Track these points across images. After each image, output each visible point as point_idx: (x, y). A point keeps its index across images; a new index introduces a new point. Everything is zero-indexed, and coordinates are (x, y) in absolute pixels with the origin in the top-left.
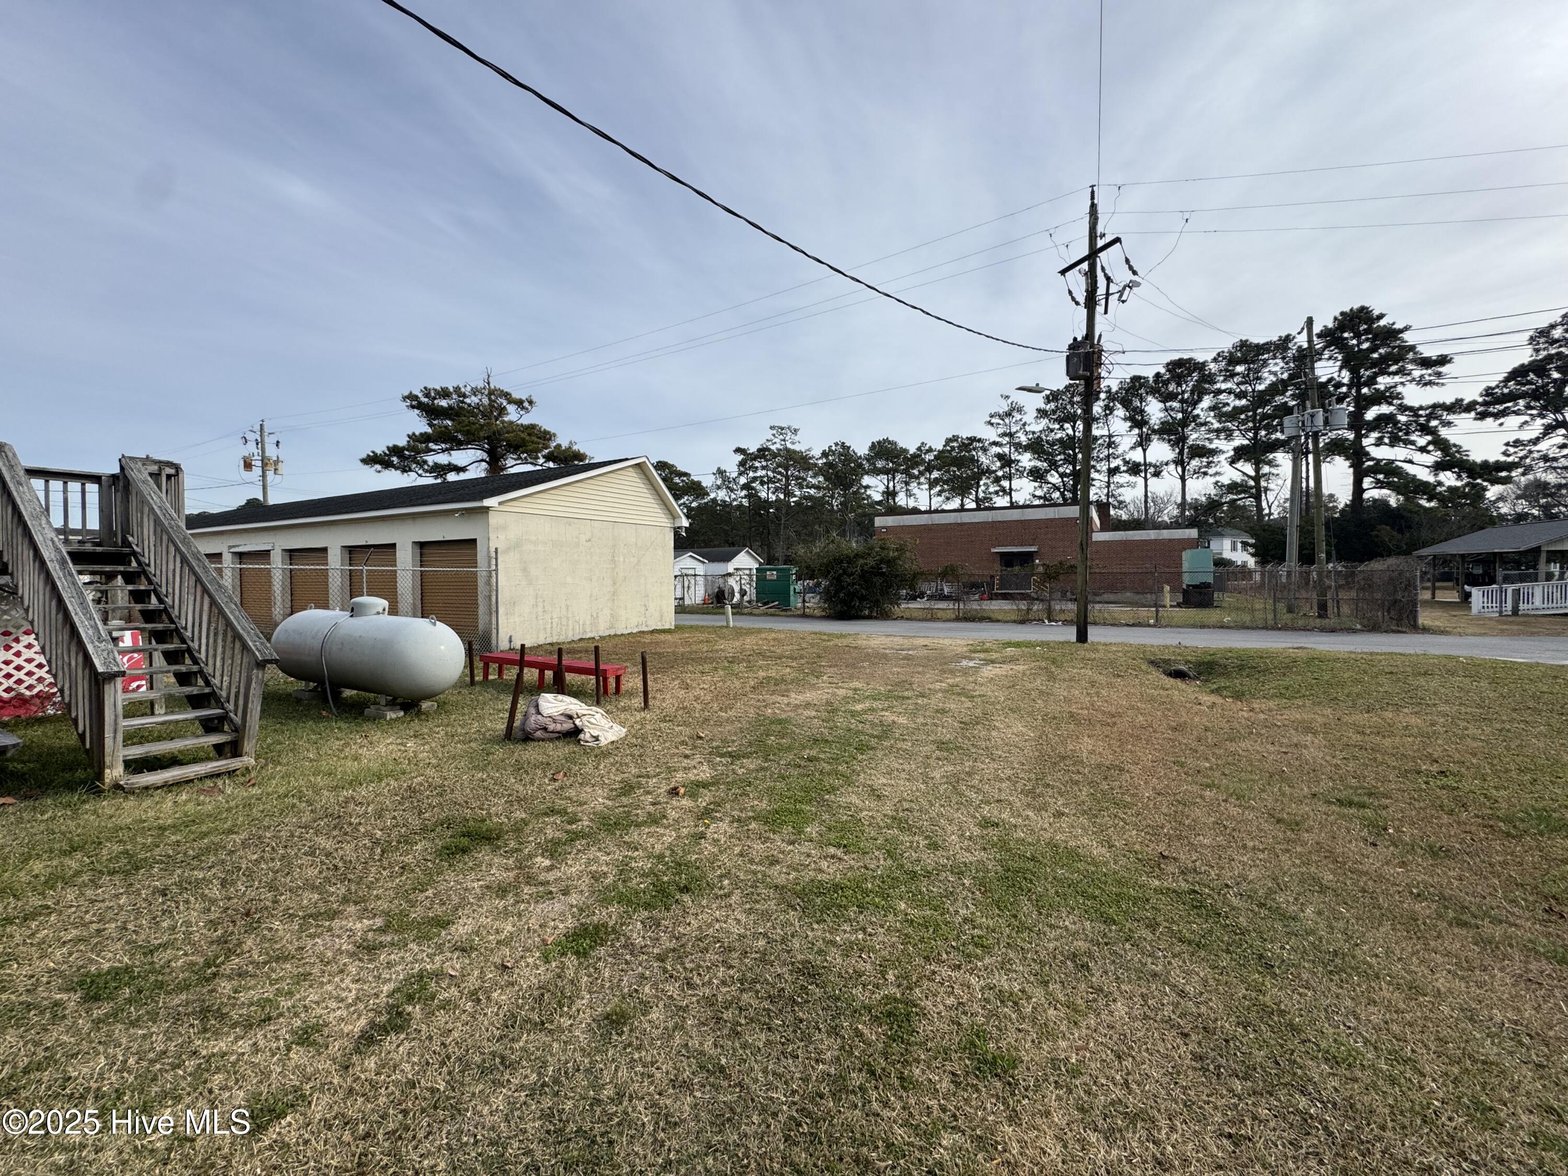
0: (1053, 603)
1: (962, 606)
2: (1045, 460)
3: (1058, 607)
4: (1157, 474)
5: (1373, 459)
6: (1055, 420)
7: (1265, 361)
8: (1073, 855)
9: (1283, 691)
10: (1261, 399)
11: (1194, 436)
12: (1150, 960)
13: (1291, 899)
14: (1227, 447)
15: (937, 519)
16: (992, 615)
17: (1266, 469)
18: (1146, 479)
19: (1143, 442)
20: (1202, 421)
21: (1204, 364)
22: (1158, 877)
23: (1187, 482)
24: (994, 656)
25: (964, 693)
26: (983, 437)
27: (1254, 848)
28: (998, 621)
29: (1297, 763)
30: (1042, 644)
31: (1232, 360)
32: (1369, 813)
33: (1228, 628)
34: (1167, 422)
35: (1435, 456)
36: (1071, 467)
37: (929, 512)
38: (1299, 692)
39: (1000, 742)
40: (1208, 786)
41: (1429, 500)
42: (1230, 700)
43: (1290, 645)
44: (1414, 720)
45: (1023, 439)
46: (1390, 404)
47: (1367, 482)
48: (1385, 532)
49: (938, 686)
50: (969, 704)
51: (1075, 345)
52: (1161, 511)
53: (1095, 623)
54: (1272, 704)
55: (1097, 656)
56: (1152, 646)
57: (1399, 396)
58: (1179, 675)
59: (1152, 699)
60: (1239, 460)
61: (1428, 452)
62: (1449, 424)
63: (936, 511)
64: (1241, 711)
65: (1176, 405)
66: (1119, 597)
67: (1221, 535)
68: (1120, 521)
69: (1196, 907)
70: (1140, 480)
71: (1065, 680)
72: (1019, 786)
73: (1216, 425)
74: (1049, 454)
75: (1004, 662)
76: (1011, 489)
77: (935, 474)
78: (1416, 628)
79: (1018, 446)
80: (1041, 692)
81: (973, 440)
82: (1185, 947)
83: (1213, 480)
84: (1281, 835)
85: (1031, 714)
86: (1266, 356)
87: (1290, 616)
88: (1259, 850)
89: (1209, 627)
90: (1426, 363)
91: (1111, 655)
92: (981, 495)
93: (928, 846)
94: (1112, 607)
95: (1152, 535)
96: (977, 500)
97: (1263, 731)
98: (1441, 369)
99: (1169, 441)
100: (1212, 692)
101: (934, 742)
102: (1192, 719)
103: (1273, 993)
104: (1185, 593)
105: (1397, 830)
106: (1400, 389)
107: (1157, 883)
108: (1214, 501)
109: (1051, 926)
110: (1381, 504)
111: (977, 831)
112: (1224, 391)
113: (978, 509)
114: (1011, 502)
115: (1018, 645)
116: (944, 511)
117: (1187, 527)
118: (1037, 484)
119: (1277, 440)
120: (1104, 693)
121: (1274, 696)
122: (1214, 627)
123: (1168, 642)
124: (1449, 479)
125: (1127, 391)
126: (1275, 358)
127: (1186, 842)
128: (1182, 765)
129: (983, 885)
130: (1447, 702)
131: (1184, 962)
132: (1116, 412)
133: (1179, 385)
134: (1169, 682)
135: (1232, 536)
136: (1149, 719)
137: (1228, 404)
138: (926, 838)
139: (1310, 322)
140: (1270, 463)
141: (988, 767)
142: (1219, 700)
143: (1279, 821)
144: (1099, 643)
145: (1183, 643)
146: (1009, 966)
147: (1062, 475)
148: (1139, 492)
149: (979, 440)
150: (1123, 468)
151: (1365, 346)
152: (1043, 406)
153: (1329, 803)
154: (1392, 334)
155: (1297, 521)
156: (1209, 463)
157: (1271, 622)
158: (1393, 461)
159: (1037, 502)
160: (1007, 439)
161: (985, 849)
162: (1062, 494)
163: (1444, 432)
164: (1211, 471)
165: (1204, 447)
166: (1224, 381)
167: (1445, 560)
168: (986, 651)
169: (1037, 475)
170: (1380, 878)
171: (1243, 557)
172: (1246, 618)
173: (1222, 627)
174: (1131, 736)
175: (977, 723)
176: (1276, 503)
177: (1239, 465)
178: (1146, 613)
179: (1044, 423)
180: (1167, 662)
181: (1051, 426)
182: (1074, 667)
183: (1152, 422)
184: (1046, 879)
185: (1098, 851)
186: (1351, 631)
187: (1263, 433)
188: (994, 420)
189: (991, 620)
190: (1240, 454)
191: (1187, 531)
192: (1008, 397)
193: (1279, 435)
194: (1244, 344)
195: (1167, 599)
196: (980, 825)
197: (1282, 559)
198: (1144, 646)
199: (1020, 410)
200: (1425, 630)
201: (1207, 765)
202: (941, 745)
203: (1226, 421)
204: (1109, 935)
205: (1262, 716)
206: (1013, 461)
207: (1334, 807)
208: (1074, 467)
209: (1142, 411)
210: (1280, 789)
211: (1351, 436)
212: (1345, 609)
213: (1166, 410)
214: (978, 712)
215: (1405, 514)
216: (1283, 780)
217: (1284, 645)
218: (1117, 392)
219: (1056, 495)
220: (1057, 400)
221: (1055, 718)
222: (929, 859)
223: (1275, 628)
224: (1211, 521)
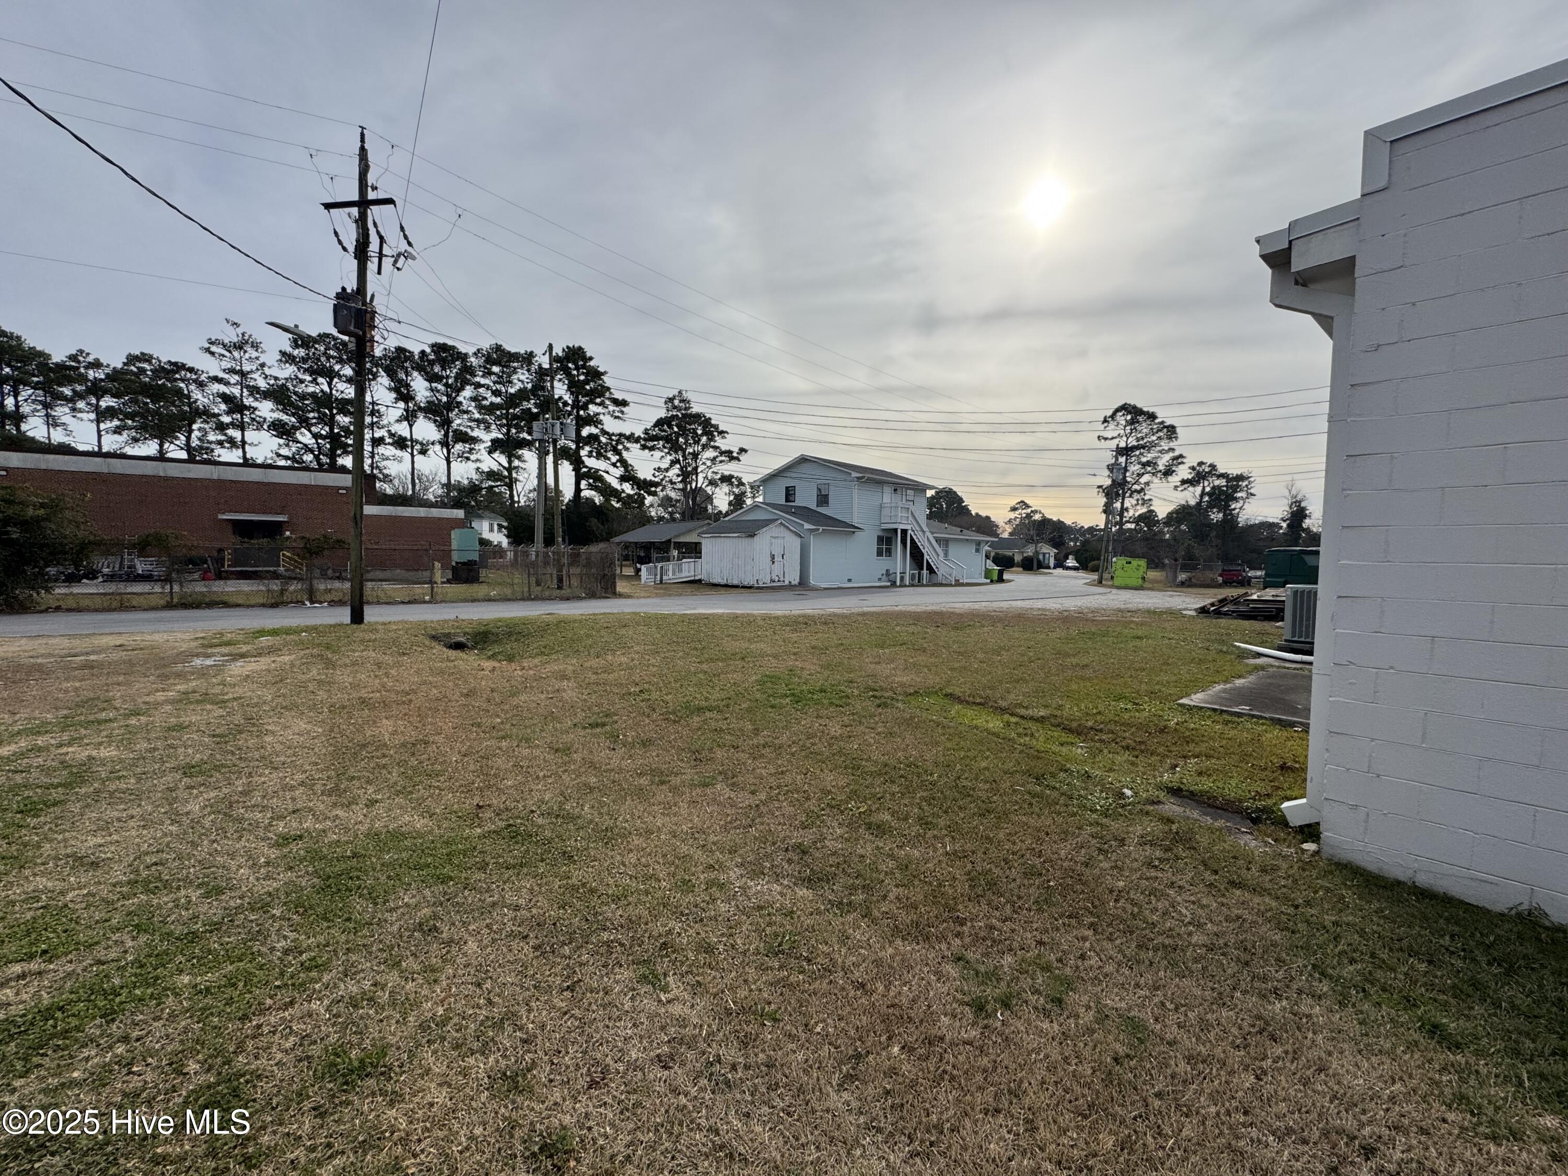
0: (315, 582)
1: (176, 588)
2: (293, 415)
3: (322, 587)
4: (423, 452)
5: (586, 467)
6: (306, 370)
7: (515, 368)
8: (397, 836)
9: (543, 650)
10: (513, 400)
11: (458, 422)
12: (487, 895)
13: (575, 805)
14: (487, 437)
15: (118, 466)
16: (225, 598)
17: (516, 463)
18: (412, 455)
19: (409, 417)
20: (465, 408)
21: (466, 355)
22: (480, 826)
23: (452, 465)
24: (245, 648)
25: (206, 698)
26: (197, 366)
27: (544, 776)
28: (238, 606)
29: (561, 704)
30: (307, 629)
31: (489, 360)
32: (608, 728)
33: (495, 601)
34: (433, 402)
35: (619, 472)
36: (327, 429)
37: (99, 454)
38: (553, 649)
39: (278, 747)
40: (503, 738)
41: (618, 502)
42: (504, 663)
43: (542, 612)
44: (624, 659)
45: (262, 384)
46: (596, 427)
47: (583, 484)
48: (594, 522)
49: (160, 696)
50: (221, 712)
51: (342, 295)
52: (426, 489)
53: (368, 603)
54: (536, 661)
55: (378, 636)
56: (432, 622)
57: (600, 422)
58: (459, 646)
59: (442, 672)
60: (495, 451)
61: (617, 467)
62: (627, 449)
63: (108, 455)
64: (515, 671)
65: (440, 387)
66: (388, 574)
67: (481, 517)
68: (385, 495)
69: (513, 837)
70: (406, 456)
71: (346, 665)
72: (318, 788)
73: (477, 416)
74: (297, 408)
75: (260, 655)
76: (244, 442)
77: (107, 402)
78: (615, 595)
79: (254, 391)
80: (320, 682)
81: (179, 367)
82: (511, 872)
83: (475, 465)
84: (560, 761)
85: (313, 708)
86: (516, 364)
87: (539, 588)
88: (548, 777)
89: (479, 601)
90: (616, 402)
91: (392, 634)
92: (195, 443)
93: (207, 895)
94: (386, 586)
95: (422, 512)
96: (188, 448)
97: (534, 684)
98: (624, 409)
99: (435, 421)
100: (489, 658)
101: (175, 769)
102: (480, 684)
103: (577, 875)
104: (454, 569)
105: (624, 736)
106: (601, 417)
107: (479, 830)
108: (475, 485)
109: (391, 910)
110: (590, 501)
111: (274, 853)
112: (483, 386)
113: (191, 460)
114: (244, 457)
115: (274, 632)
116: (124, 456)
117: (453, 507)
118: (282, 441)
119: (524, 439)
120: (393, 672)
121: (537, 654)
122: (484, 600)
123: (447, 617)
124: (628, 488)
125: (392, 360)
126: (522, 367)
127: (494, 789)
128: (479, 725)
129: (301, 906)
130: (638, 644)
131: (514, 883)
132: (379, 379)
133: (444, 369)
134: (453, 654)
135: (490, 518)
136: (443, 690)
137: (486, 398)
138: (199, 886)
139: (551, 347)
140: (519, 458)
141: (270, 779)
142: (497, 664)
143: (557, 751)
144: (377, 623)
145: (460, 617)
146: (353, 970)
147: (316, 436)
148: (406, 467)
149: (191, 370)
150: (388, 440)
151: (582, 378)
152: (289, 349)
153: (585, 728)
154: (596, 374)
155: (542, 511)
156: (471, 449)
157: (526, 594)
158: (598, 470)
159: (282, 463)
160: (237, 377)
161: (291, 868)
162: (317, 458)
163: (625, 454)
164: (473, 457)
165: (466, 433)
166: (483, 376)
167: (627, 546)
168: (228, 644)
169: (280, 429)
170: (620, 770)
171: (499, 538)
172: (508, 591)
173: (489, 600)
174: (430, 709)
175: (240, 732)
176: (523, 493)
177: (496, 455)
178: (421, 590)
179: (289, 371)
180: (448, 635)
181: (300, 376)
182: (354, 651)
183: (418, 398)
184: (374, 869)
185: (420, 823)
186: (579, 598)
187: (514, 431)
188: (214, 349)
189: (226, 605)
190: (496, 445)
191: (455, 511)
192: (236, 324)
193: (525, 435)
194: (498, 348)
195: (438, 577)
196: (278, 845)
197: (531, 540)
198: (425, 622)
199: (255, 346)
200: (621, 596)
201: (499, 720)
202: (188, 770)
203: (484, 414)
204: (449, 891)
205: (531, 672)
206: (248, 408)
207: (588, 731)
208: (332, 429)
209: (408, 386)
210: (553, 727)
211: (574, 447)
212: (575, 582)
213: (432, 390)
214: (238, 719)
215: (606, 511)
216: (554, 719)
217: (538, 613)
218: (380, 359)
219: (308, 458)
220: (308, 348)
221: (344, 707)
222: (213, 910)
223: (529, 599)
224: (473, 503)
